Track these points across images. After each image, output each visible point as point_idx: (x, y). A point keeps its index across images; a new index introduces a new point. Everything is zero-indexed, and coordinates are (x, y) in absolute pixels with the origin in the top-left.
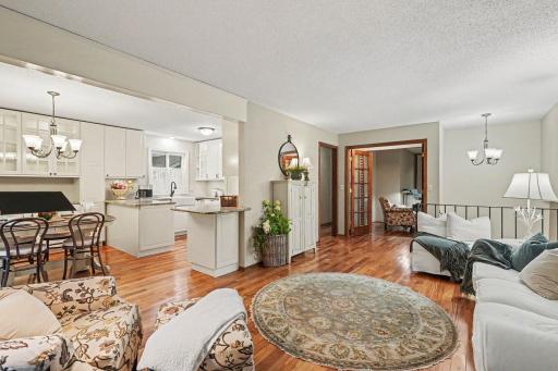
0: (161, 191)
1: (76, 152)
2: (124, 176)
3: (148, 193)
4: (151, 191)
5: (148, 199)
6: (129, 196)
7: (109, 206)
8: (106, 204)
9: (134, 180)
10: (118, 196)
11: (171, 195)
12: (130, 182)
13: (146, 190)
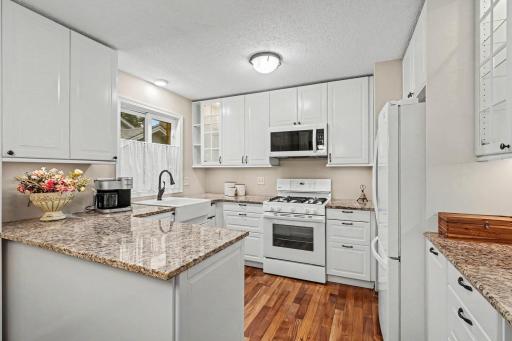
3: (122, 198)
4: (128, 192)
8: (5, 244)
9: (85, 167)
10: (42, 210)
11: (159, 197)
12: (78, 171)
13: (116, 191)
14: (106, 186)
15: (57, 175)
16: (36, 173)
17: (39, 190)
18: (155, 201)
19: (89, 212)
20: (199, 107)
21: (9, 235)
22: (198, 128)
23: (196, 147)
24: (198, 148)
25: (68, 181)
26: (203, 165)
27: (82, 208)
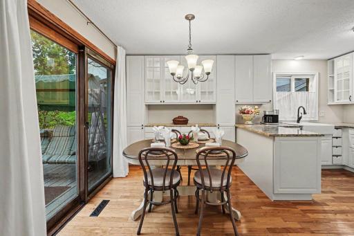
0: (286, 116)
1: (208, 74)
2: (251, 101)
3: (274, 119)
4: (277, 116)
5: (274, 125)
6: (255, 122)
7: (238, 130)
8: (236, 128)
9: (260, 105)
10: (245, 120)
11: (298, 121)
12: (256, 107)
13: (272, 116)
14: (267, 113)
15: (249, 108)
16: (244, 107)
17: (244, 113)
18: (296, 123)
19: (261, 123)
20: (333, 62)
21: (237, 126)
22: (333, 77)
23: (331, 90)
24: (332, 91)
25: (253, 110)
26: (336, 102)
27: (259, 122)
